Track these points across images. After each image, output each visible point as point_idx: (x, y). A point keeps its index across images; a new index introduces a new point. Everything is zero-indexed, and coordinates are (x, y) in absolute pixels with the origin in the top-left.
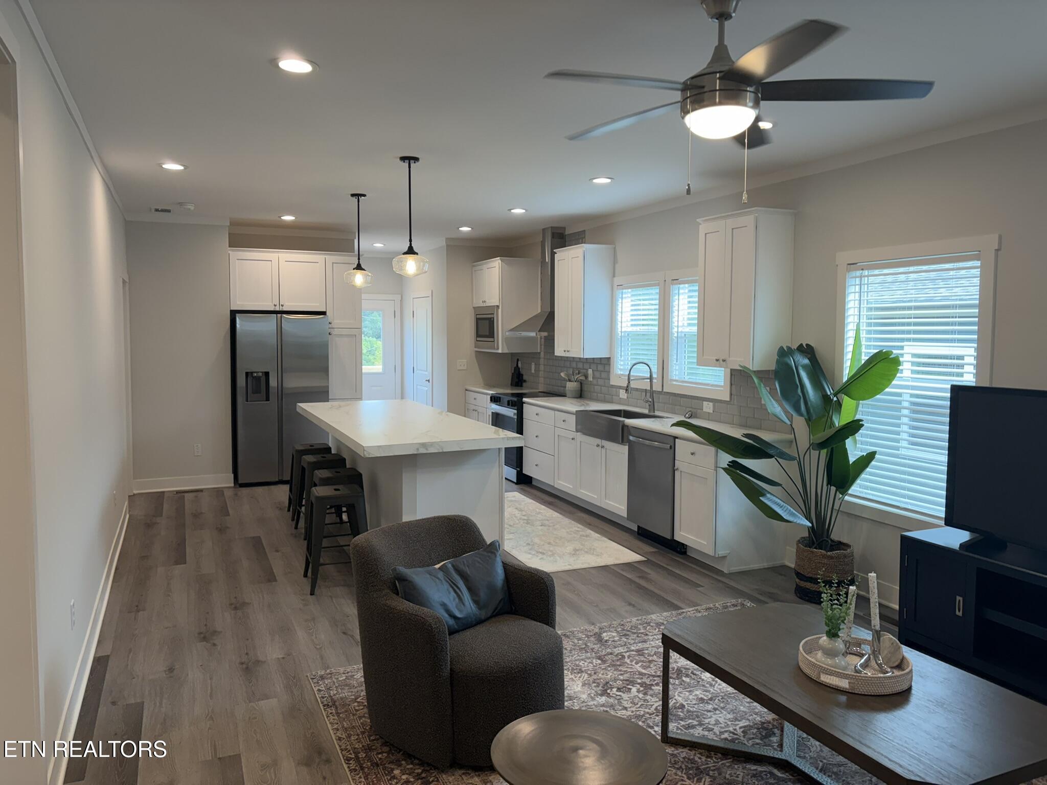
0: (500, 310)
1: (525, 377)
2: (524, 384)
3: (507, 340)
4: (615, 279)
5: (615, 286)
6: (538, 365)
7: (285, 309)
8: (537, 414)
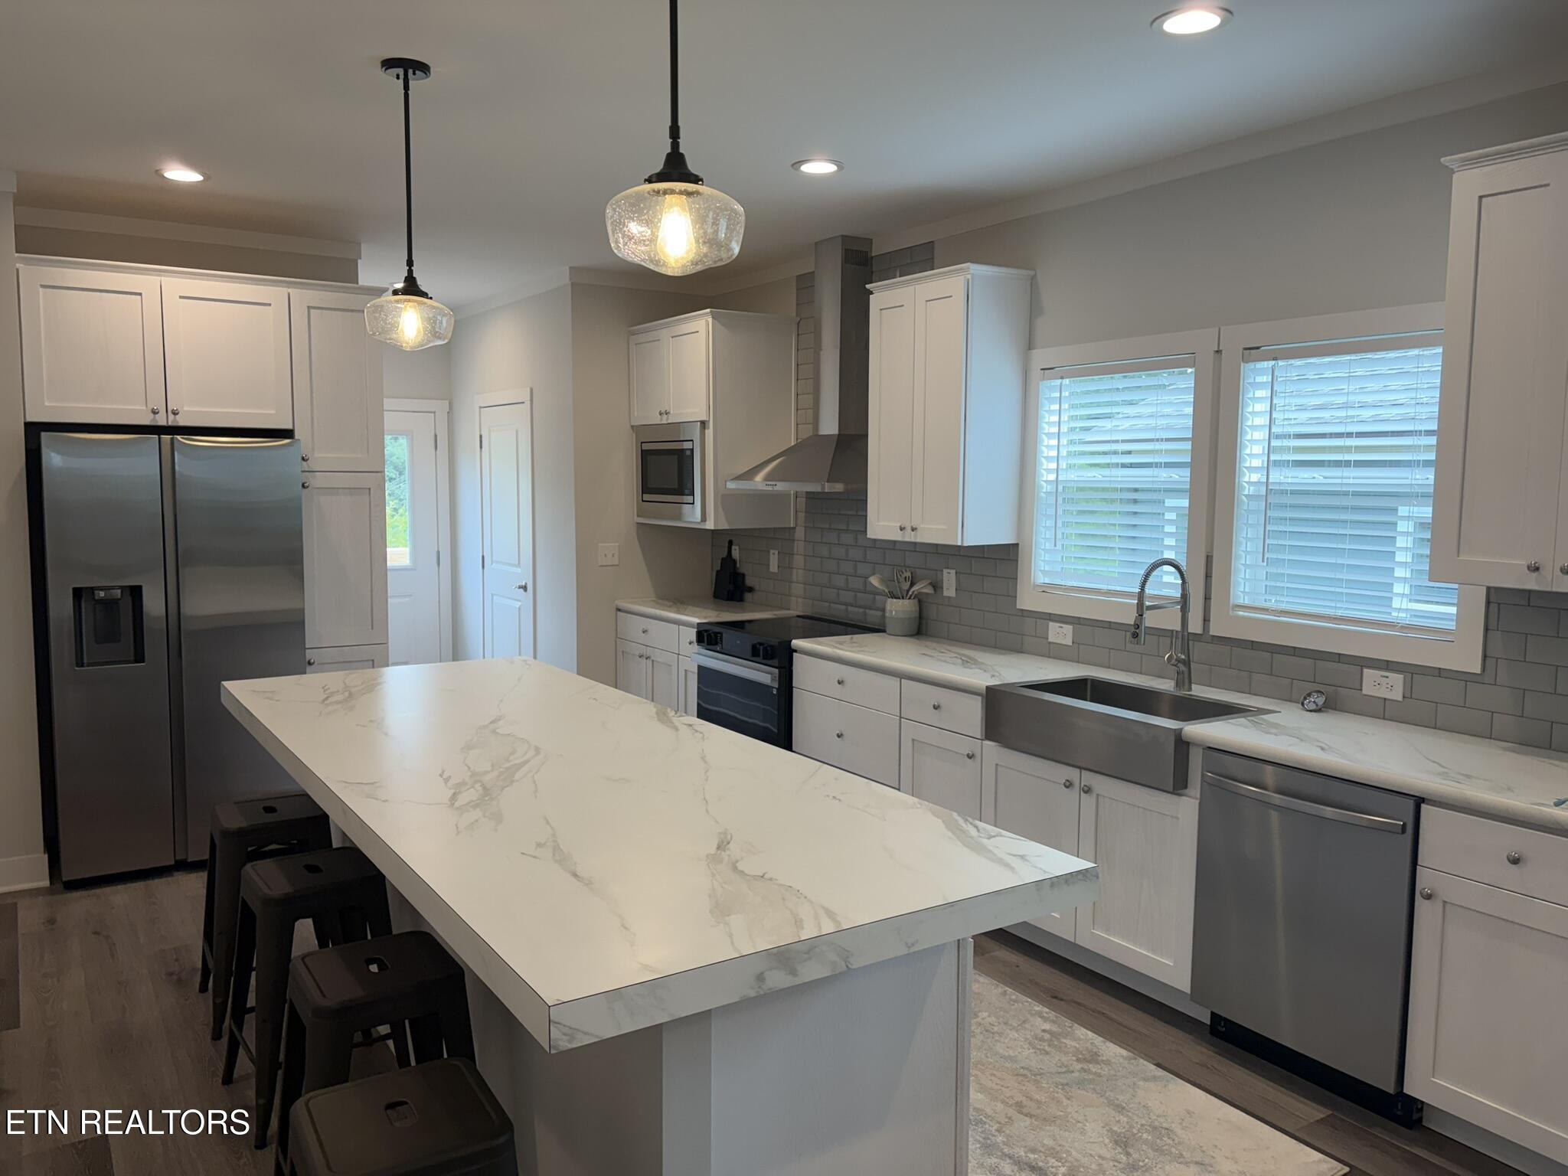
0: (709, 433)
1: (749, 581)
2: (748, 596)
3: (727, 501)
4: (1034, 352)
5: (1035, 372)
6: (786, 555)
7: (182, 421)
8: (839, 683)
